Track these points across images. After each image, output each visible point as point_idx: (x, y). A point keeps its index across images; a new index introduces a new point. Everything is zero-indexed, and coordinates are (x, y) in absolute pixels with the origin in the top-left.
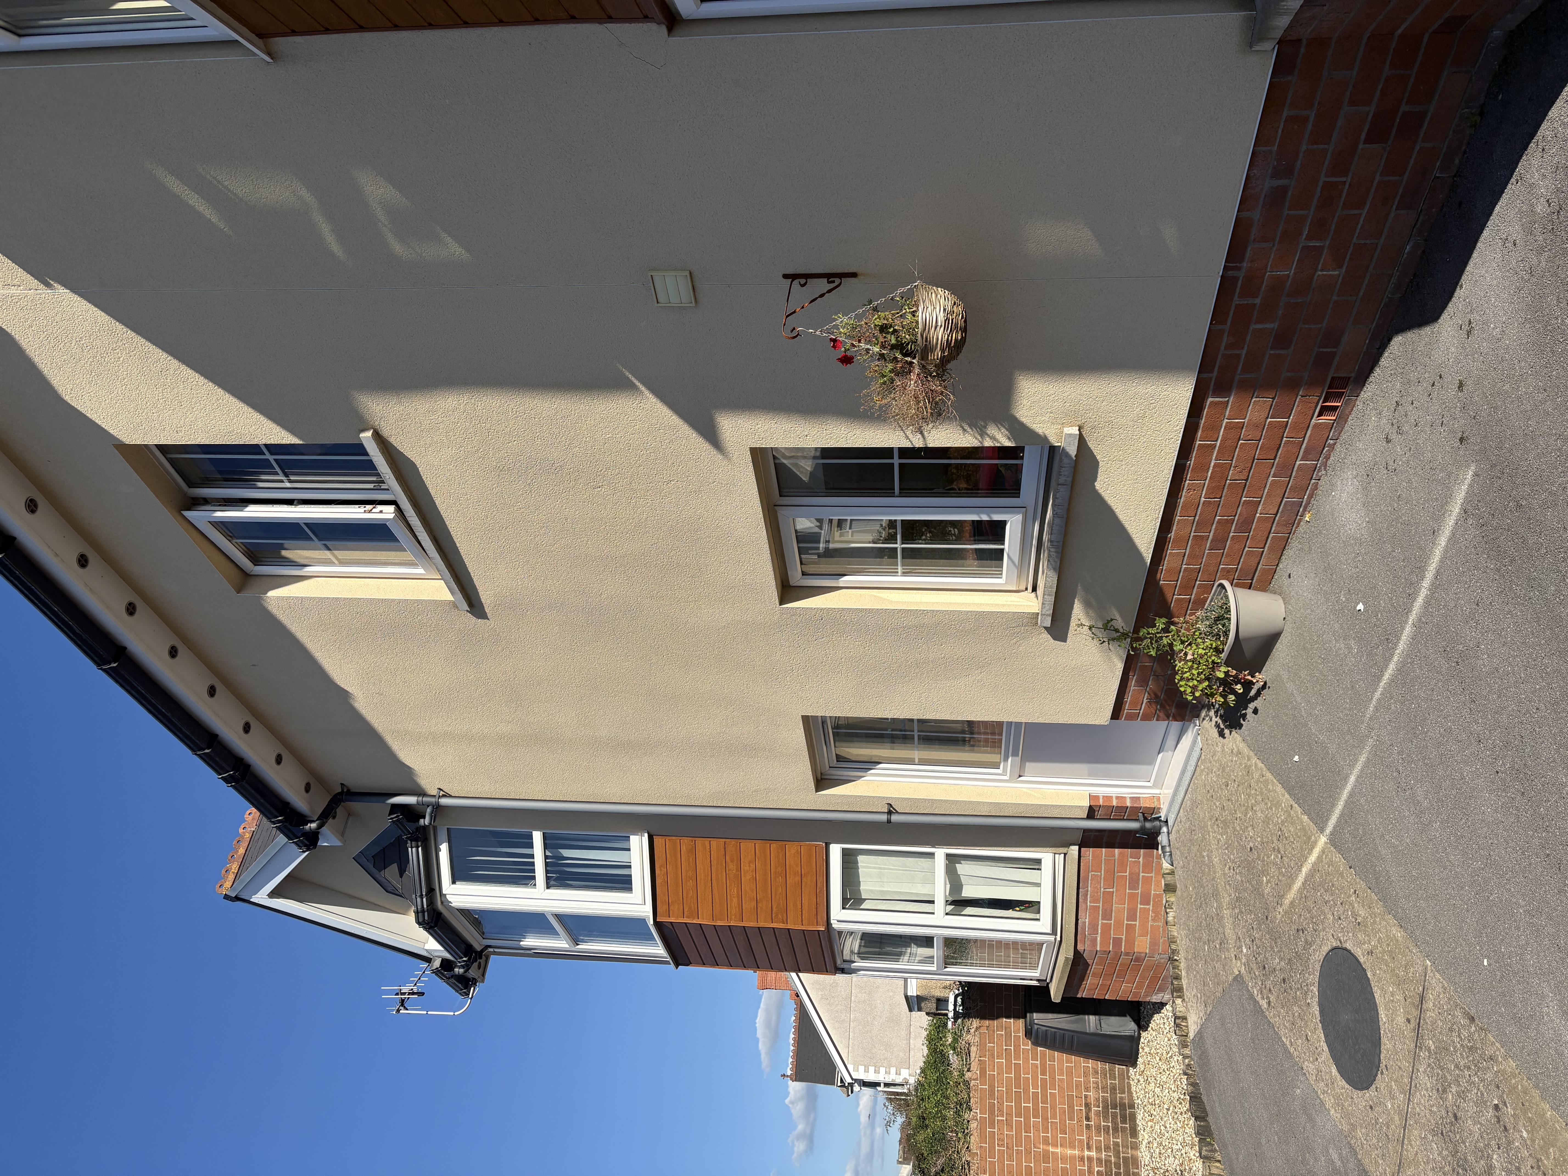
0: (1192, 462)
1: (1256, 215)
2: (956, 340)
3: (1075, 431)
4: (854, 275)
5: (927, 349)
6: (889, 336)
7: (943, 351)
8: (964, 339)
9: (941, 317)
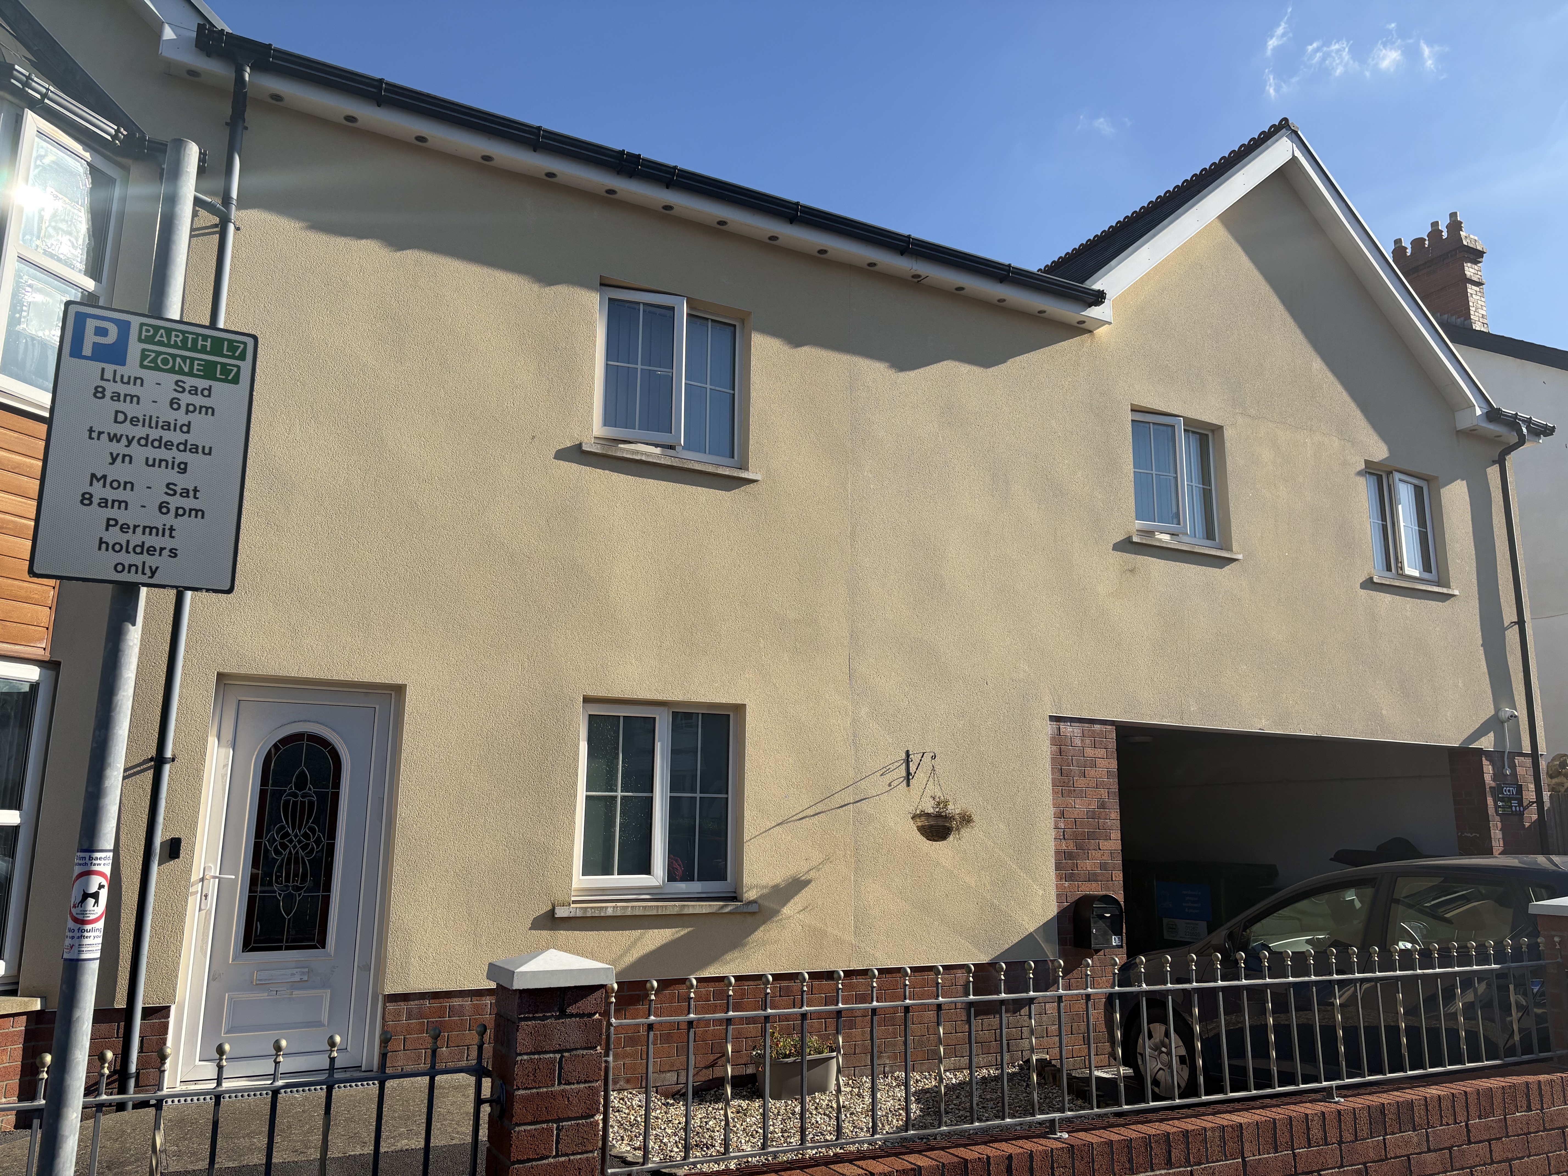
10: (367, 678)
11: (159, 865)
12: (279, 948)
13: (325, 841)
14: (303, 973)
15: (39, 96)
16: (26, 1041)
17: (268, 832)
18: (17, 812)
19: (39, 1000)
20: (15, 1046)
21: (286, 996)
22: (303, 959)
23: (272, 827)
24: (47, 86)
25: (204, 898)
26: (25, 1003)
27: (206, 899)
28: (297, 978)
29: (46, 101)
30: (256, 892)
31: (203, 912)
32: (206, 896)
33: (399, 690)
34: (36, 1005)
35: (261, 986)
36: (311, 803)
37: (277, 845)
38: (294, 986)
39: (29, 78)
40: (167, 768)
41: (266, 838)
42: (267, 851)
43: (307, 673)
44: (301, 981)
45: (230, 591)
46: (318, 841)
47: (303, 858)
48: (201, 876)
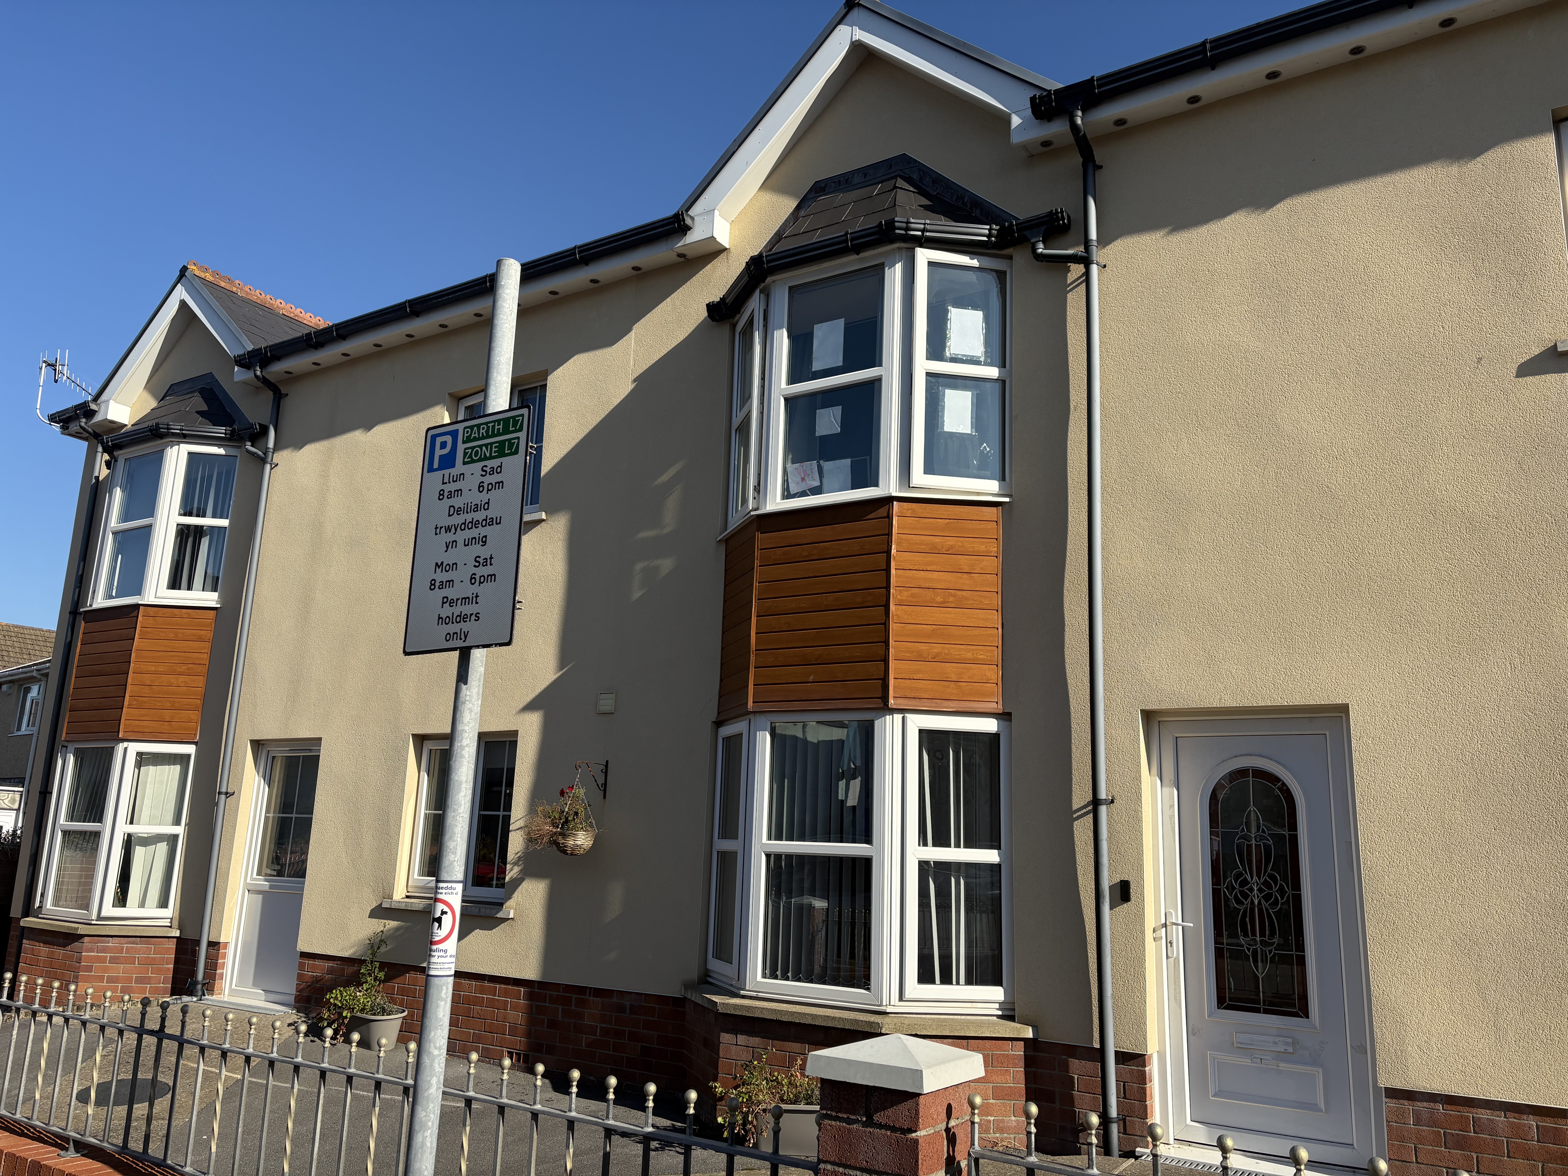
0: (486, 984)
1: (615, 1000)
2: (567, 850)
3: (511, 916)
4: (605, 797)
5: (564, 835)
6: (572, 816)
7: (563, 844)
8: (567, 854)
9: (579, 843)
10: (1298, 700)
11: (1111, 909)
12: (1257, 1011)
13: (1289, 891)
14: (1287, 1043)
15: (919, 233)
16: (1026, 1066)
17: (1225, 878)
18: (996, 851)
19: (1030, 1028)
20: (1017, 1069)
21: (1271, 1067)
22: (1283, 1027)
23: (1229, 873)
24: (923, 222)
25: (1169, 945)
26: (1018, 1030)
27: (1171, 946)
28: (1281, 1049)
29: (928, 234)
30: (1223, 944)
31: (1171, 960)
32: (1171, 943)
33: (1343, 710)
34: (1029, 1033)
35: (1244, 1050)
36: (1267, 848)
37: (1236, 892)
38: (1281, 1056)
39: (908, 222)
40: (1103, 809)
41: (1224, 885)
42: (1227, 900)
43: (1229, 702)
44: (1286, 1052)
45: (509, 643)
46: (1282, 891)
47: (1267, 910)
48: (1163, 921)
